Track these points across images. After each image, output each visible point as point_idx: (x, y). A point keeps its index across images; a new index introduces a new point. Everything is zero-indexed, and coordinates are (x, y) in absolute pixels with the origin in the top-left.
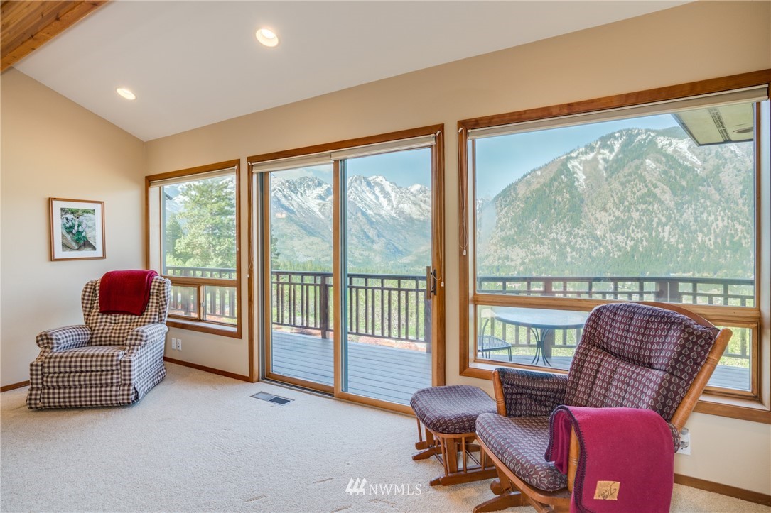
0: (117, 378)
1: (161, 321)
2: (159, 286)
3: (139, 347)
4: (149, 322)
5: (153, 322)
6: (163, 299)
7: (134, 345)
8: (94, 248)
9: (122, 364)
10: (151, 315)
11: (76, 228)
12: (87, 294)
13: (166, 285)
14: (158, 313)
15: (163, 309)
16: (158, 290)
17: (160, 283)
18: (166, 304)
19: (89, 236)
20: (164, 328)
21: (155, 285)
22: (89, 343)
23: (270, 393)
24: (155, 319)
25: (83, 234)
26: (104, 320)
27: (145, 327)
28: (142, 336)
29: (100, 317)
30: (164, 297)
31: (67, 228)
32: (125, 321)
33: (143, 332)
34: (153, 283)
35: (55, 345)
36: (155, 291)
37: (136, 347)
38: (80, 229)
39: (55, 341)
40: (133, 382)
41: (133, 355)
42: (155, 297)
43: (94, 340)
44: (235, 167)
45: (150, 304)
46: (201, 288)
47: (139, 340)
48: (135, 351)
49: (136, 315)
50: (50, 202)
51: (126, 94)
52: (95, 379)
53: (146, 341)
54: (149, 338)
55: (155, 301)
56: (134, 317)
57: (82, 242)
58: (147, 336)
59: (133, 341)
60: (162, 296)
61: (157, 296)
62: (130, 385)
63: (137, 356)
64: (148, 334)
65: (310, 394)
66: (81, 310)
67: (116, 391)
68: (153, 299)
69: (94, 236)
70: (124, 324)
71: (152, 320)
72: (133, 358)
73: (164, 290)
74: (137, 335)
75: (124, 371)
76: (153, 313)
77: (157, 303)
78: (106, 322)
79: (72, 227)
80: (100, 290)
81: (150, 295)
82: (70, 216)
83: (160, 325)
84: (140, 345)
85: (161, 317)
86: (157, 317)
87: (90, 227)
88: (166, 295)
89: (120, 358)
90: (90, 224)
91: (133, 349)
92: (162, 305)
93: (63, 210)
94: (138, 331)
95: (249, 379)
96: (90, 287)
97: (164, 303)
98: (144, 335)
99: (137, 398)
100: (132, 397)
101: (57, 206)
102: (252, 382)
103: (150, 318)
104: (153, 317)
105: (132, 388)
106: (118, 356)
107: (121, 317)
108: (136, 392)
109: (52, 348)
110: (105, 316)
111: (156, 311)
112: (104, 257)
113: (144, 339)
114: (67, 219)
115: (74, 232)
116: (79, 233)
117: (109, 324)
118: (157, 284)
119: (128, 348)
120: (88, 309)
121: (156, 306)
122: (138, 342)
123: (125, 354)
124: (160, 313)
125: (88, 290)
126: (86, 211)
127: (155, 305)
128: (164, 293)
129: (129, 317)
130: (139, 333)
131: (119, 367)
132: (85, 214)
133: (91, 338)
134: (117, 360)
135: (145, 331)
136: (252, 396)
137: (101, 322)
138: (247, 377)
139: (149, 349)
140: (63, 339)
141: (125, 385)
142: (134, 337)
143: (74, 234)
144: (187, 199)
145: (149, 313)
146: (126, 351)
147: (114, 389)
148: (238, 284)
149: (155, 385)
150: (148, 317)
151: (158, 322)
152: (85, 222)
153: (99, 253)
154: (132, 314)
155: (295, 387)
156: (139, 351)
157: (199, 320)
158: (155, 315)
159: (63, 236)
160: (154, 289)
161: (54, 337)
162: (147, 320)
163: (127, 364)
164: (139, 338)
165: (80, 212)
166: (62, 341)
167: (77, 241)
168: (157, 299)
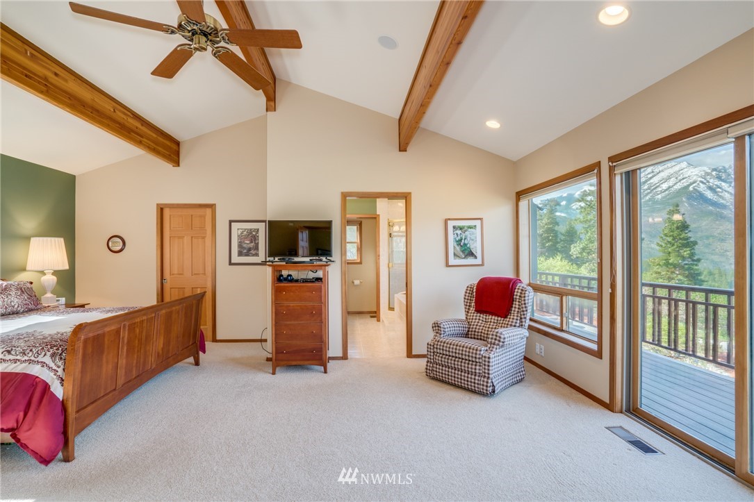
0: (479, 370)
1: (522, 325)
2: (521, 293)
3: (498, 347)
4: (511, 325)
5: (515, 326)
6: (524, 306)
7: (494, 344)
8: (476, 257)
9: (483, 359)
10: (513, 319)
11: (463, 241)
12: (467, 294)
13: (527, 292)
14: (519, 318)
15: (524, 315)
16: (520, 296)
17: (522, 290)
18: (527, 311)
19: (472, 247)
20: (526, 333)
21: (517, 292)
22: (467, 335)
23: (632, 431)
24: (516, 323)
25: (468, 246)
26: (478, 318)
27: (505, 329)
28: (500, 337)
29: (475, 315)
30: (525, 304)
31: (457, 241)
32: (493, 321)
33: (501, 334)
34: (516, 290)
35: (442, 332)
36: (518, 297)
37: (495, 346)
38: (466, 242)
39: (442, 329)
40: (491, 376)
41: (493, 353)
42: (517, 303)
43: (470, 333)
44: (596, 171)
45: (513, 309)
46: (564, 298)
47: (498, 342)
48: (494, 350)
49: (501, 317)
50: (446, 221)
51: (493, 124)
52: (465, 366)
53: (503, 342)
54: (506, 340)
55: (517, 306)
56: (499, 319)
57: (467, 252)
58: (504, 338)
59: (493, 341)
60: (523, 302)
61: (519, 302)
62: (488, 378)
63: (496, 355)
64: (506, 336)
65: (694, 455)
66: (463, 307)
67: (478, 380)
68: (516, 304)
69: (476, 247)
70: (492, 324)
71: (513, 324)
72: (491, 356)
73: (524, 297)
74: (496, 336)
75: (485, 365)
76: (515, 318)
77: (519, 308)
78: (479, 319)
79: (461, 240)
80: (476, 292)
81: (513, 301)
82: (459, 232)
83: (520, 329)
84: (498, 345)
85: (522, 322)
86: (518, 322)
87: (473, 240)
88: (526, 302)
89: (482, 353)
90: (473, 237)
91: (493, 348)
92: (523, 311)
93: (454, 227)
94: (497, 332)
95: (609, 407)
96: (470, 288)
97: (524, 309)
98: (502, 336)
99: (494, 392)
100: (490, 389)
101: (451, 224)
102: (612, 411)
103: (512, 322)
104: (515, 321)
105: (490, 381)
106: (480, 351)
107: (490, 317)
108: (493, 385)
109: (441, 334)
110: (479, 315)
111: (517, 316)
112: (482, 265)
113: (502, 340)
114: (457, 234)
115: (462, 244)
116: (465, 244)
117: (482, 322)
118: (520, 291)
119: (489, 345)
120: (468, 307)
121: (518, 312)
122: (497, 342)
123: (487, 350)
124: (521, 318)
125: (468, 292)
126: (470, 227)
127: (517, 310)
128: (524, 300)
129: (496, 318)
130: (498, 335)
131: (481, 361)
132: (470, 230)
133: (468, 331)
134: (480, 354)
135: (504, 333)
136: (606, 428)
137: (476, 319)
138: (606, 403)
139: (508, 350)
140: (448, 328)
141: (485, 377)
142: (494, 337)
143: (461, 246)
144: (583, 204)
145: (512, 317)
146: (487, 348)
147: (477, 378)
148: (599, 298)
149: (513, 384)
150: (511, 320)
151: (519, 327)
152: (469, 236)
153: (478, 261)
154: (498, 316)
155: (671, 436)
156: (498, 350)
157: (561, 330)
158: (517, 320)
159: (454, 247)
160: (517, 295)
161: (442, 326)
162: (510, 323)
163: (487, 360)
164: (498, 338)
165: (466, 228)
166: (446, 330)
167: (463, 251)
168: (519, 305)
